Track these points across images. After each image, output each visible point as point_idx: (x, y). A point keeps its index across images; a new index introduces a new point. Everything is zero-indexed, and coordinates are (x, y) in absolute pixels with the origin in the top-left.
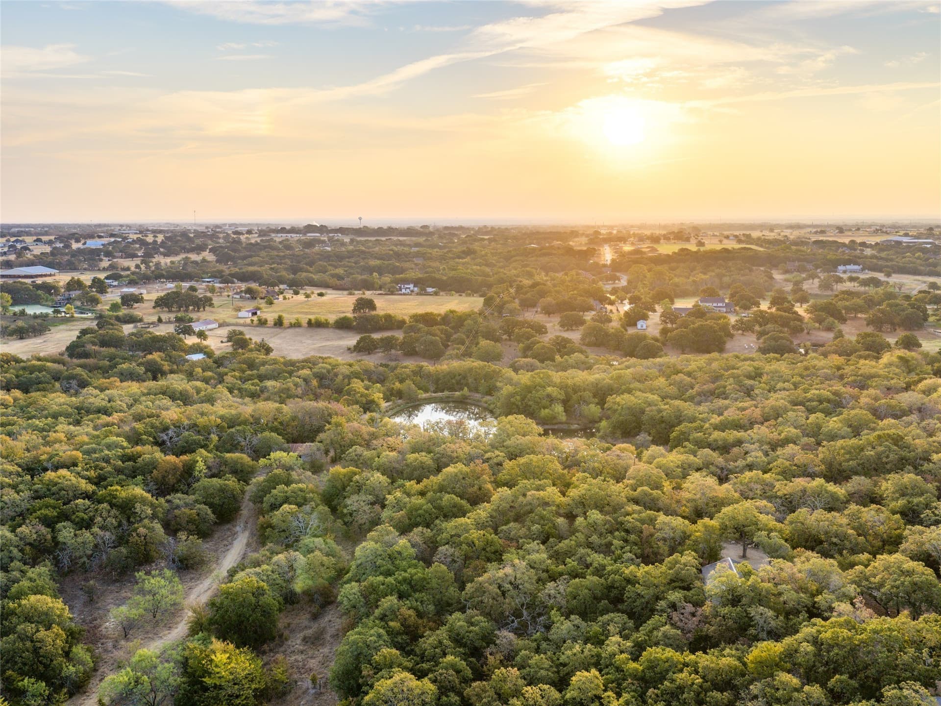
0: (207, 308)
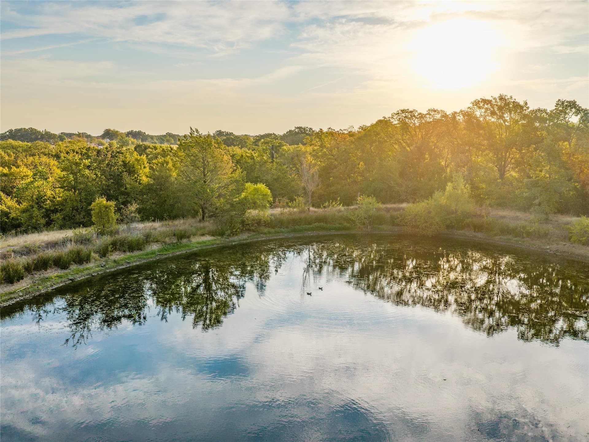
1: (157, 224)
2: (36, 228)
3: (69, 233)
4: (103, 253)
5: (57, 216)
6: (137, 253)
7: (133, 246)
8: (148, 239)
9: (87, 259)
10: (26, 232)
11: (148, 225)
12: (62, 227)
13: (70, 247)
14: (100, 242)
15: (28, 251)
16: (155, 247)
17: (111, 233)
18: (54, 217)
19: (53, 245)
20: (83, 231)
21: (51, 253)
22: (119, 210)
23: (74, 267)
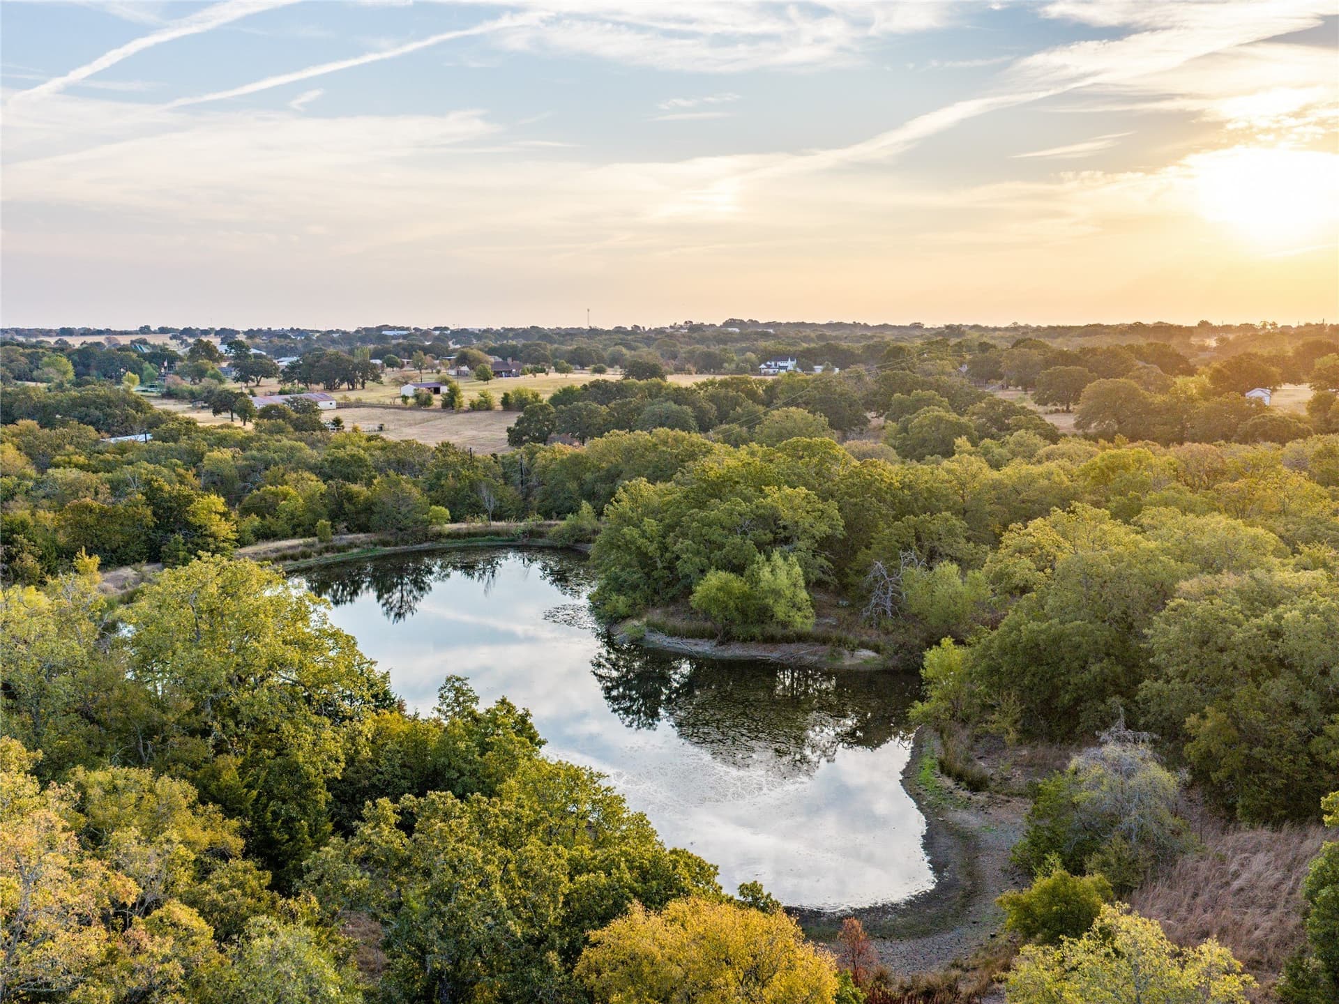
0: (369, 384)
1: (361, 536)
2: (285, 537)
3: (301, 541)
4: (320, 553)
5: (300, 530)
6: (342, 554)
7: (340, 550)
8: (351, 545)
9: (310, 556)
10: (280, 540)
11: (351, 536)
12: (302, 536)
13: (300, 549)
14: (319, 546)
15: (277, 550)
16: (355, 550)
17: (327, 542)
18: (298, 530)
19: (290, 547)
20: (310, 540)
21: (290, 552)
22: (332, 526)
23: (301, 560)
